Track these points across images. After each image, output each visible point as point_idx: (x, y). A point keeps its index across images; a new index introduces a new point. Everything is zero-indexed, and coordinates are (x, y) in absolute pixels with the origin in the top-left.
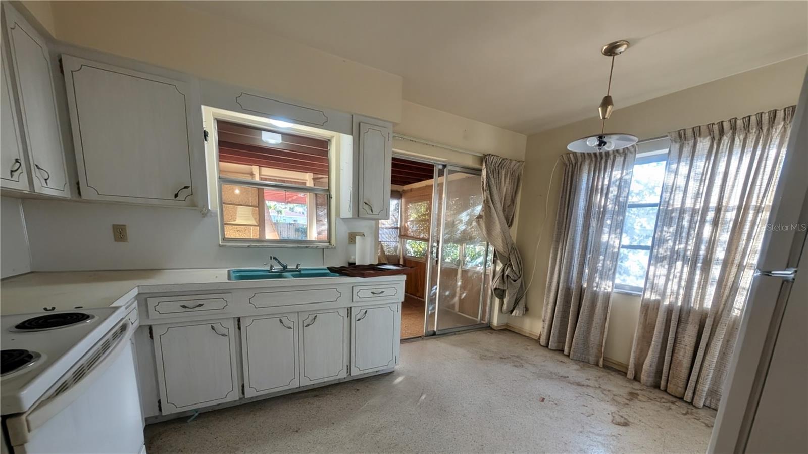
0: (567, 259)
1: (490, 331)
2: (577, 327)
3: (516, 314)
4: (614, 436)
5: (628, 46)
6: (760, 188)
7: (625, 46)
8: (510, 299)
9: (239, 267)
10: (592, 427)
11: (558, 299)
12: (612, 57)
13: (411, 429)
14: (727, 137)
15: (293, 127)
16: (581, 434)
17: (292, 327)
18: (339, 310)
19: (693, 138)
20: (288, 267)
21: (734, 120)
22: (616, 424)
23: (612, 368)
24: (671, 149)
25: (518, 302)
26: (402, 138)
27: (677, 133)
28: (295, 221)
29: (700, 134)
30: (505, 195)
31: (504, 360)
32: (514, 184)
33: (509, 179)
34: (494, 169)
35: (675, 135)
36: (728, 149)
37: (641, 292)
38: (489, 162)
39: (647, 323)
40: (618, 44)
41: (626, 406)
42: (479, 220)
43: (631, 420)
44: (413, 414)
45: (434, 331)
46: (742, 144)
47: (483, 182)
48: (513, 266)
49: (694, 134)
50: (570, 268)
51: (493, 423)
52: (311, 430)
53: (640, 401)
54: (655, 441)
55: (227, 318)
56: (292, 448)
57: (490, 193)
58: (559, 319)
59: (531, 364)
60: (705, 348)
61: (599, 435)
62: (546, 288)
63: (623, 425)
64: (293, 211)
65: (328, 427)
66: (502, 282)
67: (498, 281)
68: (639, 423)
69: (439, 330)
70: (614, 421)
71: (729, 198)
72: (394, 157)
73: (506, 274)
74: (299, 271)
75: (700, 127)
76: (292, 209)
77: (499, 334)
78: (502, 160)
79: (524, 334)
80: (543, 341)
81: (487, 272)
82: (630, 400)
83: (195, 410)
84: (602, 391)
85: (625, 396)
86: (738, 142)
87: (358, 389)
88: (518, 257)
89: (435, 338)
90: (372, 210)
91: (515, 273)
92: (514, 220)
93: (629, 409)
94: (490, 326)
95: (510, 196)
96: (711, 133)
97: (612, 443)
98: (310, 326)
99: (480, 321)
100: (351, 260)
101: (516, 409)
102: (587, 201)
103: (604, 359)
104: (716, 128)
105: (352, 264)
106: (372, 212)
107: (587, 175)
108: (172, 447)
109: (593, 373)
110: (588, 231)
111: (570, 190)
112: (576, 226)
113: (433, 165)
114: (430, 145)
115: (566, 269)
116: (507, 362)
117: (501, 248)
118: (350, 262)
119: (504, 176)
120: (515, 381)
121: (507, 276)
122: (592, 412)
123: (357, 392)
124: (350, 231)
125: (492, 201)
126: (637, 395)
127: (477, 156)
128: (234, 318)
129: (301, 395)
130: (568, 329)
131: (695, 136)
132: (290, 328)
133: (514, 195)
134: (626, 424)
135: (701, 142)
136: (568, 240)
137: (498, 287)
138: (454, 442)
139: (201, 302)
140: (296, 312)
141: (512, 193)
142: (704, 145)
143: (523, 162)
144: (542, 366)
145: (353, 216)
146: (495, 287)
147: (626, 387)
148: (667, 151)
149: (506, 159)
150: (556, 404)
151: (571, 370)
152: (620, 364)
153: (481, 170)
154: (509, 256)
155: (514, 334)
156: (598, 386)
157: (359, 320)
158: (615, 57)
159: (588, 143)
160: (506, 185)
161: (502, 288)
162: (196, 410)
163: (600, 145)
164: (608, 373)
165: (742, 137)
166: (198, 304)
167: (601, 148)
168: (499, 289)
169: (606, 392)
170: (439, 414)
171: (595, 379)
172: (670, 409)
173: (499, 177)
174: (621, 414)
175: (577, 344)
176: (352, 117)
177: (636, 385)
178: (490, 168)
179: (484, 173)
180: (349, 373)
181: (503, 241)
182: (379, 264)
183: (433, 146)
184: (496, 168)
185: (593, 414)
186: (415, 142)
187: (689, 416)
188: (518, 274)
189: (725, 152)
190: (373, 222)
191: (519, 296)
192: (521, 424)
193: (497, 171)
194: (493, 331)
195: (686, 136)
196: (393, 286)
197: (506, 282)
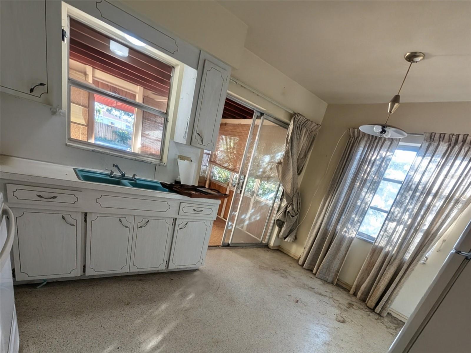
0: (332, 208)
1: (267, 249)
2: (326, 256)
3: (288, 240)
4: (336, 328)
5: (424, 58)
6: (464, 187)
7: (421, 58)
8: (286, 229)
9: (83, 167)
10: (324, 322)
11: (318, 235)
12: (410, 63)
13: (211, 311)
14: (458, 146)
15: (145, 47)
16: (317, 325)
17: (129, 227)
18: (167, 219)
19: (438, 141)
20: (126, 175)
21: (466, 135)
22: (338, 321)
23: (342, 286)
24: (423, 145)
25: (291, 232)
26: (235, 82)
27: (430, 134)
28: (112, 123)
29: (443, 139)
30: (301, 149)
31: (275, 271)
32: (309, 142)
33: (307, 137)
34: (299, 127)
35: (428, 135)
36: (455, 155)
37: (374, 241)
38: (296, 120)
39: (371, 261)
40: (418, 54)
41: (346, 311)
42: (278, 166)
43: (347, 320)
44: (212, 301)
45: (229, 243)
46: (464, 154)
47: (288, 135)
48: (294, 206)
49: (440, 139)
50: (332, 215)
51: (265, 313)
52: (138, 304)
53: (354, 309)
54: (358, 333)
55: (76, 212)
56: (125, 315)
57: (291, 146)
58: (315, 249)
59: (292, 277)
60: (397, 283)
61: (327, 327)
62: (313, 225)
63: (342, 323)
64: (110, 113)
65: (151, 304)
66: (284, 215)
67: (281, 214)
68: (351, 322)
69: (232, 243)
70: (337, 320)
71: (444, 190)
72: (227, 97)
73: (288, 210)
74: (135, 181)
75: (445, 134)
76: (109, 111)
77: (273, 252)
78: (306, 121)
79: (290, 255)
80: (301, 262)
81: (274, 205)
82: (348, 308)
83: (43, 280)
84: (333, 300)
85: (346, 305)
86: (463, 152)
87: (172, 279)
88: (299, 199)
89: (228, 249)
90: (202, 141)
91: (294, 211)
92: (303, 170)
93: (347, 313)
94: (267, 246)
95: (305, 151)
96: (450, 141)
97: (333, 332)
98: (142, 228)
99: (262, 241)
100: (177, 179)
101: (280, 306)
102: (357, 168)
103: (337, 280)
104: (454, 138)
105: (178, 183)
106: (202, 142)
107: (362, 149)
108: (26, 306)
109: (330, 288)
110: (351, 191)
111: (348, 157)
112: (344, 185)
113: (253, 112)
114: (255, 93)
115: (329, 215)
116: (277, 273)
117: (289, 190)
118: (177, 180)
119: (304, 134)
120: (281, 287)
121: (288, 212)
122: (325, 312)
123: (172, 281)
124: (179, 155)
125: (291, 152)
126: (353, 305)
127: (289, 112)
128: (82, 212)
129: (129, 278)
130: (320, 256)
131: (439, 140)
132: (127, 227)
133: (307, 151)
134: (343, 322)
135: (442, 145)
136: (336, 195)
137: (280, 219)
138: (239, 322)
139: (55, 195)
140: (133, 215)
141: (307, 149)
142: (443, 148)
143: (320, 125)
144: (299, 279)
145: (186, 142)
146: (278, 218)
147: (348, 299)
148: (419, 145)
149: (309, 120)
150: (305, 305)
151: (317, 284)
152: (346, 284)
153: (288, 125)
154: (293, 197)
155: (283, 254)
156: (331, 297)
157: (180, 229)
158: (413, 63)
159: (374, 129)
160: (304, 141)
161: (283, 220)
162: (45, 280)
163: (381, 132)
164: (339, 289)
165: (466, 149)
166: (53, 196)
167: (381, 134)
168: (280, 220)
169: (336, 301)
170: (230, 303)
171: (330, 292)
172: (369, 315)
173: (300, 134)
174: (342, 315)
175: (323, 268)
176: (199, 51)
177: (353, 299)
178: (296, 124)
179: (291, 128)
180: (167, 267)
181: (291, 185)
182: (199, 187)
183: (258, 95)
184: (300, 126)
185: (326, 314)
186: (245, 88)
187: (379, 321)
188: (296, 212)
189: (453, 157)
190: (200, 150)
191: (293, 228)
192: (282, 315)
193: (300, 128)
194: (269, 250)
195: (435, 138)
196: (210, 207)
197: (286, 216)
